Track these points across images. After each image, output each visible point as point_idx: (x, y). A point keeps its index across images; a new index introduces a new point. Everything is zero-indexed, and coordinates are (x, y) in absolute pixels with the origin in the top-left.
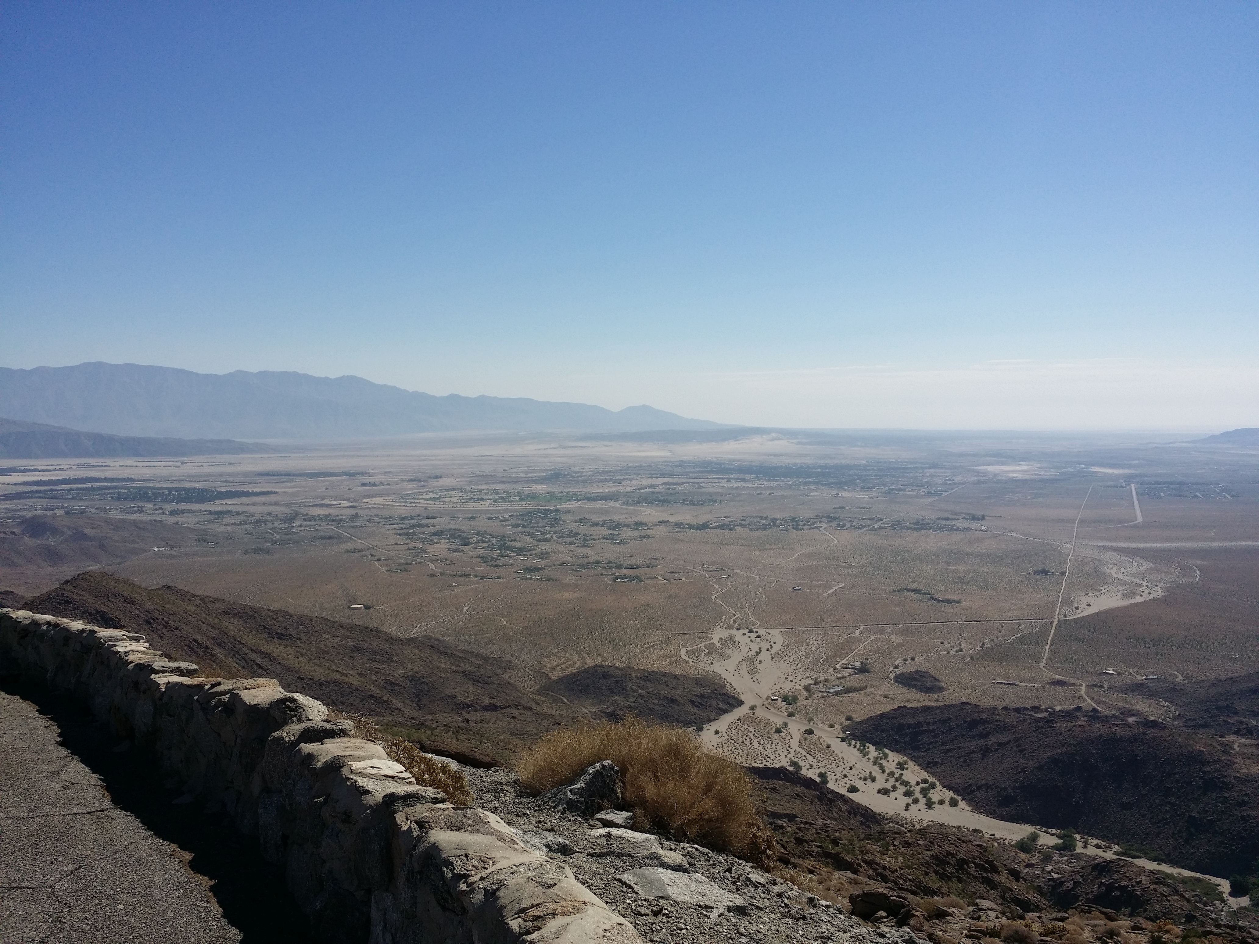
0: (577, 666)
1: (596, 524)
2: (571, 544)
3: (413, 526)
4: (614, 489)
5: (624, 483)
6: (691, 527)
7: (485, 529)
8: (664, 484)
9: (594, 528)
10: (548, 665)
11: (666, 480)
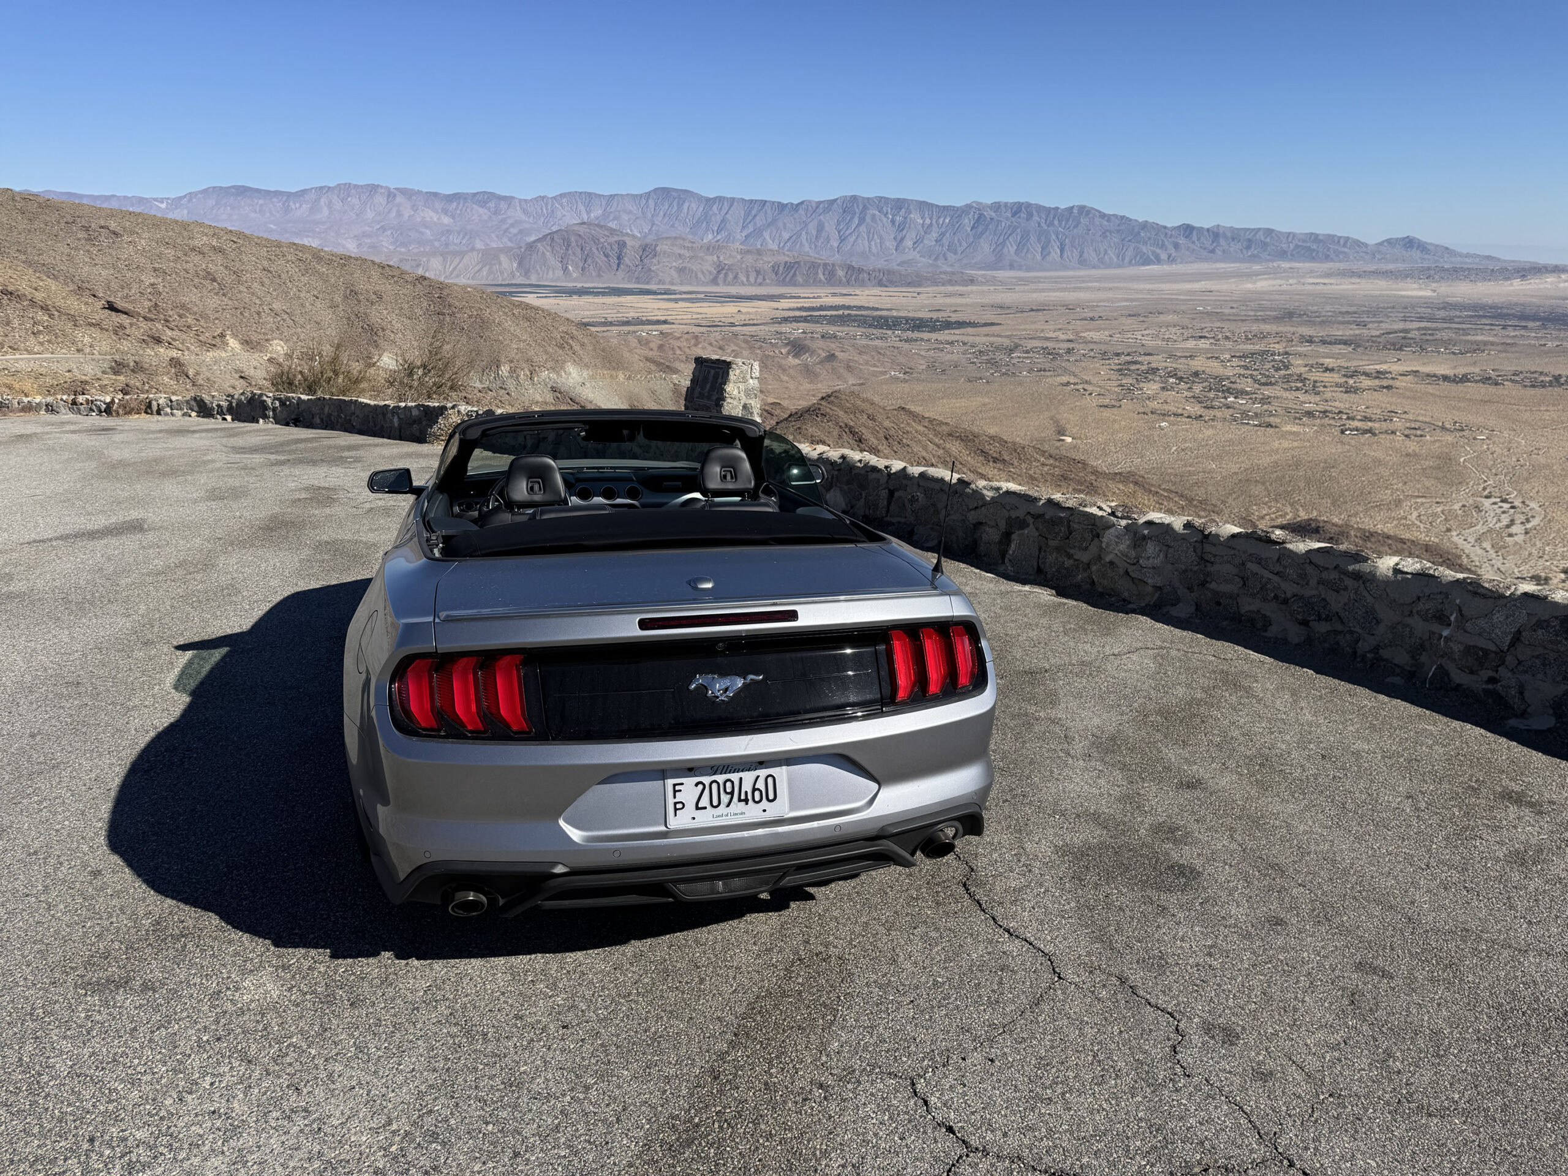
5: (1370, 326)
6: (1446, 379)
8: (1419, 329)
9: (1326, 374)
11: (1423, 325)
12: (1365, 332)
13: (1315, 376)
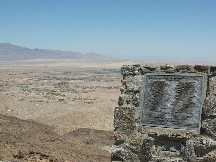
0: (75, 128)
1: (79, 87)
2: (72, 93)
3: (25, 87)
4: (84, 77)
5: (87, 75)
6: (106, 88)
7: (46, 88)
8: (98, 75)
9: (78, 88)
10: (66, 128)
11: (99, 74)
12: (86, 77)
13: (75, 88)
